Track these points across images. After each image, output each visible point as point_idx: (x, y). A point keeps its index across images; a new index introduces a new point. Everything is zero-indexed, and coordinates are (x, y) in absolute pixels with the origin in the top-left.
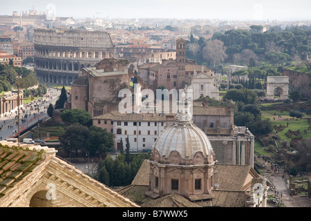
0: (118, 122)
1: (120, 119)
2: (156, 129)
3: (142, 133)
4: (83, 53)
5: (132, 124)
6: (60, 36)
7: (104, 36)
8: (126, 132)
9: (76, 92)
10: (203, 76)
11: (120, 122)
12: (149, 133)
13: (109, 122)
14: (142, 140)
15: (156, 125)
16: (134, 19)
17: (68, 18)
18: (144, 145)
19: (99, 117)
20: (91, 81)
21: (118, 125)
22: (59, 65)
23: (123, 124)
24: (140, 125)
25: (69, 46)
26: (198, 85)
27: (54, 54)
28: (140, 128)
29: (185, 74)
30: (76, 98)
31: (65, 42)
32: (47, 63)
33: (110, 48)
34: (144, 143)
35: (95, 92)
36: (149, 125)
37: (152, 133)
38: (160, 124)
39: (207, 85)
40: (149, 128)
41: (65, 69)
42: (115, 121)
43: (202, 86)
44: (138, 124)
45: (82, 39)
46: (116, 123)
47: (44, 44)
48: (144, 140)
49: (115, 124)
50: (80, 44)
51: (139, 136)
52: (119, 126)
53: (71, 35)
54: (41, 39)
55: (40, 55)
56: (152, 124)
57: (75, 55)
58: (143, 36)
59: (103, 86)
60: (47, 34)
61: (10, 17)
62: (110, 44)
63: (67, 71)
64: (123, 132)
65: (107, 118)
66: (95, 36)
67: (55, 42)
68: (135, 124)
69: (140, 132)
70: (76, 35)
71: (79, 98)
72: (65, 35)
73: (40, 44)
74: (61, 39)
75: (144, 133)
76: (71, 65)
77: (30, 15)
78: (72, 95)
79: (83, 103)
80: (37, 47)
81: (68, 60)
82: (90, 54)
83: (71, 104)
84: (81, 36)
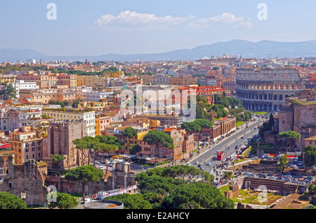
4: (276, 86)
6: (257, 73)
9: (283, 117)
19: (310, 139)
20: (296, 108)
22: (257, 95)
25: (264, 80)
27: (253, 87)
30: (284, 122)
31: (261, 77)
32: (247, 94)
33: (298, 81)
35: (302, 117)
41: (261, 99)
47: (245, 80)
53: (266, 72)
54: (242, 76)
55: (241, 88)
57: (269, 87)
60: (247, 72)
61: (210, 60)
63: (263, 100)
66: (285, 72)
67: (253, 78)
70: (270, 72)
71: (286, 122)
72: (261, 72)
73: (241, 79)
74: (258, 75)
76: (266, 95)
77: (223, 58)
78: (280, 120)
79: (289, 126)
80: (239, 82)
81: (264, 92)
82: (287, 86)
83: (278, 127)
84: (275, 72)
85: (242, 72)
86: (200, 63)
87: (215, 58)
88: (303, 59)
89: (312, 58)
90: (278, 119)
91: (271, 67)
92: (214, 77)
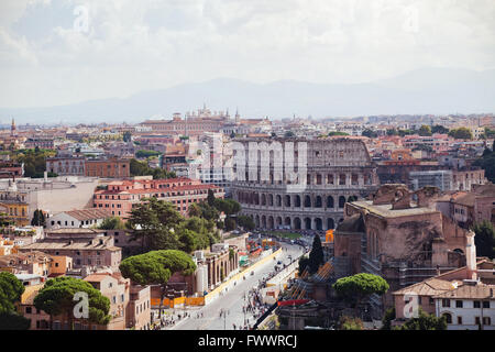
0: (444, 300)
1: (449, 296)
3: (492, 322)
4: (319, 177)
5: (471, 304)
7: (355, 146)
8: (460, 319)
9: (343, 245)
11: (449, 300)
13: (426, 302)
16: (361, 118)
17: (261, 120)
19: (405, 292)
20: (369, 225)
21: (444, 306)
23: (453, 304)
30: (344, 255)
33: (366, 167)
35: (385, 245)
42: (438, 299)
44: (482, 304)
45: (317, 153)
46: (441, 302)
49: (439, 304)
50: (314, 162)
52: (447, 309)
58: (400, 146)
59: (398, 233)
61: (170, 122)
62: (365, 159)
64: (455, 320)
65: (423, 293)
66: (339, 147)
68: (476, 305)
77: (196, 119)
78: (337, 251)
82: (343, 177)
84: (316, 147)
86: (148, 129)
87: (182, 117)
88: (366, 119)
89: (385, 119)
92: (182, 160)
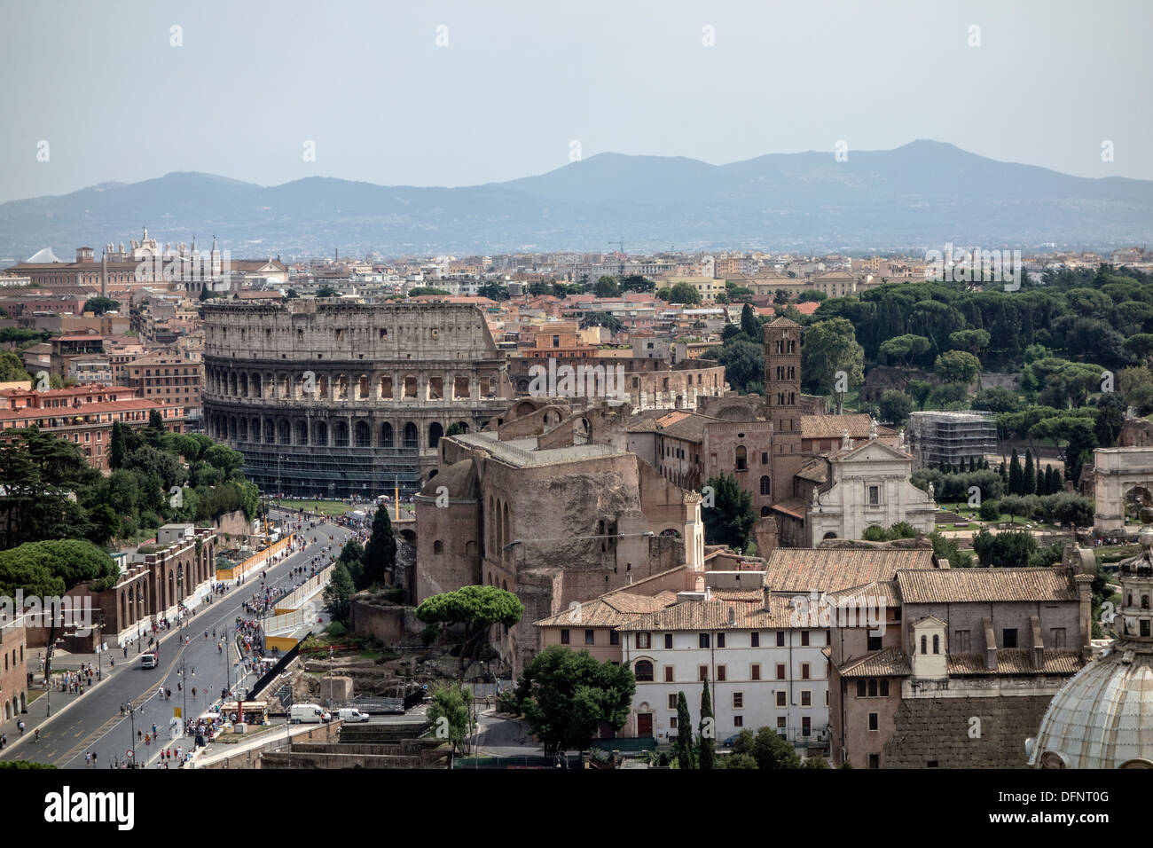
0: (638, 634)
1: (649, 626)
2: (781, 655)
3: (729, 677)
4: (387, 383)
5: (694, 642)
6: (302, 324)
7: (463, 319)
8: (669, 672)
9: (434, 526)
10: (875, 454)
11: (649, 634)
12: (756, 672)
13: (602, 638)
14: (731, 700)
15: (780, 643)
16: (477, 259)
17: (266, 262)
18: (738, 721)
19: (558, 620)
20: (491, 485)
21: (639, 646)
22: (302, 427)
23: (658, 642)
24: (721, 644)
25: (335, 357)
26: (859, 487)
27: (282, 391)
28: (721, 657)
29: (798, 448)
30: (438, 546)
31: (321, 343)
32: (257, 421)
33: (486, 362)
34: (738, 712)
35: (521, 524)
36: (755, 643)
37: (768, 673)
38: (797, 640)
39: (891, 487)
40: (755, 656)
42: (628, 633)
43: (874, 489)
44: (714, 640)
45: (383, 332)
46: (632, 640)
47: (247, 356)
48: (738, 699)
49: (628, 644)
50: (377, 352)
51: (720, 687)
52: (644, 652)
53: (341, 321)
54: (234, 339)
55: (227, 395)
56: (768, 641)
57: (358, 390)
59: (550, 500)
60: (255, 319)
62: (483, 345)
64: (659, 674)
65: (596, 622)
66: (429, 319)
67: (284, 347)
68: (704, 641)
69: (722, 670)
70: (361, 320)
71: (447, 546)
72: (321, 319)
73: (227, 354)
74: (307, 334)
75: (738, 672)
76: (343, 425)
78: (421, 538)
79: (462, 566)
80: (219, 368)
81: (332, 412)
82: (437, 385)
83: (412, 571)
84: (381, 320)
85: (230, 320)
86: (24, 281)
87: (96, 256)
88: (487, 261)
89: (526, 261)
90: (409, 535)
91: (353, 295)
92: (96, 347)
